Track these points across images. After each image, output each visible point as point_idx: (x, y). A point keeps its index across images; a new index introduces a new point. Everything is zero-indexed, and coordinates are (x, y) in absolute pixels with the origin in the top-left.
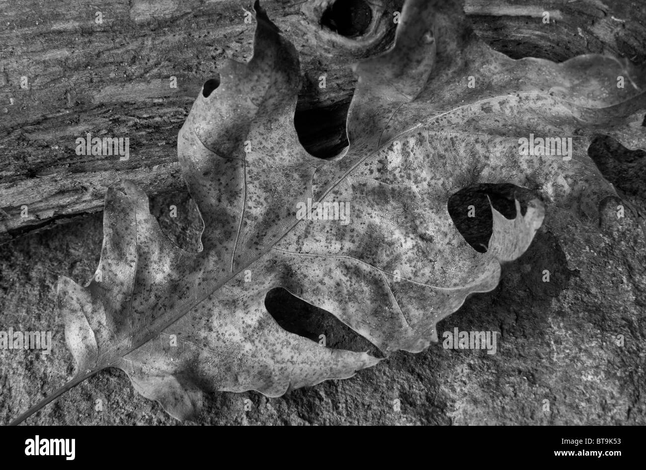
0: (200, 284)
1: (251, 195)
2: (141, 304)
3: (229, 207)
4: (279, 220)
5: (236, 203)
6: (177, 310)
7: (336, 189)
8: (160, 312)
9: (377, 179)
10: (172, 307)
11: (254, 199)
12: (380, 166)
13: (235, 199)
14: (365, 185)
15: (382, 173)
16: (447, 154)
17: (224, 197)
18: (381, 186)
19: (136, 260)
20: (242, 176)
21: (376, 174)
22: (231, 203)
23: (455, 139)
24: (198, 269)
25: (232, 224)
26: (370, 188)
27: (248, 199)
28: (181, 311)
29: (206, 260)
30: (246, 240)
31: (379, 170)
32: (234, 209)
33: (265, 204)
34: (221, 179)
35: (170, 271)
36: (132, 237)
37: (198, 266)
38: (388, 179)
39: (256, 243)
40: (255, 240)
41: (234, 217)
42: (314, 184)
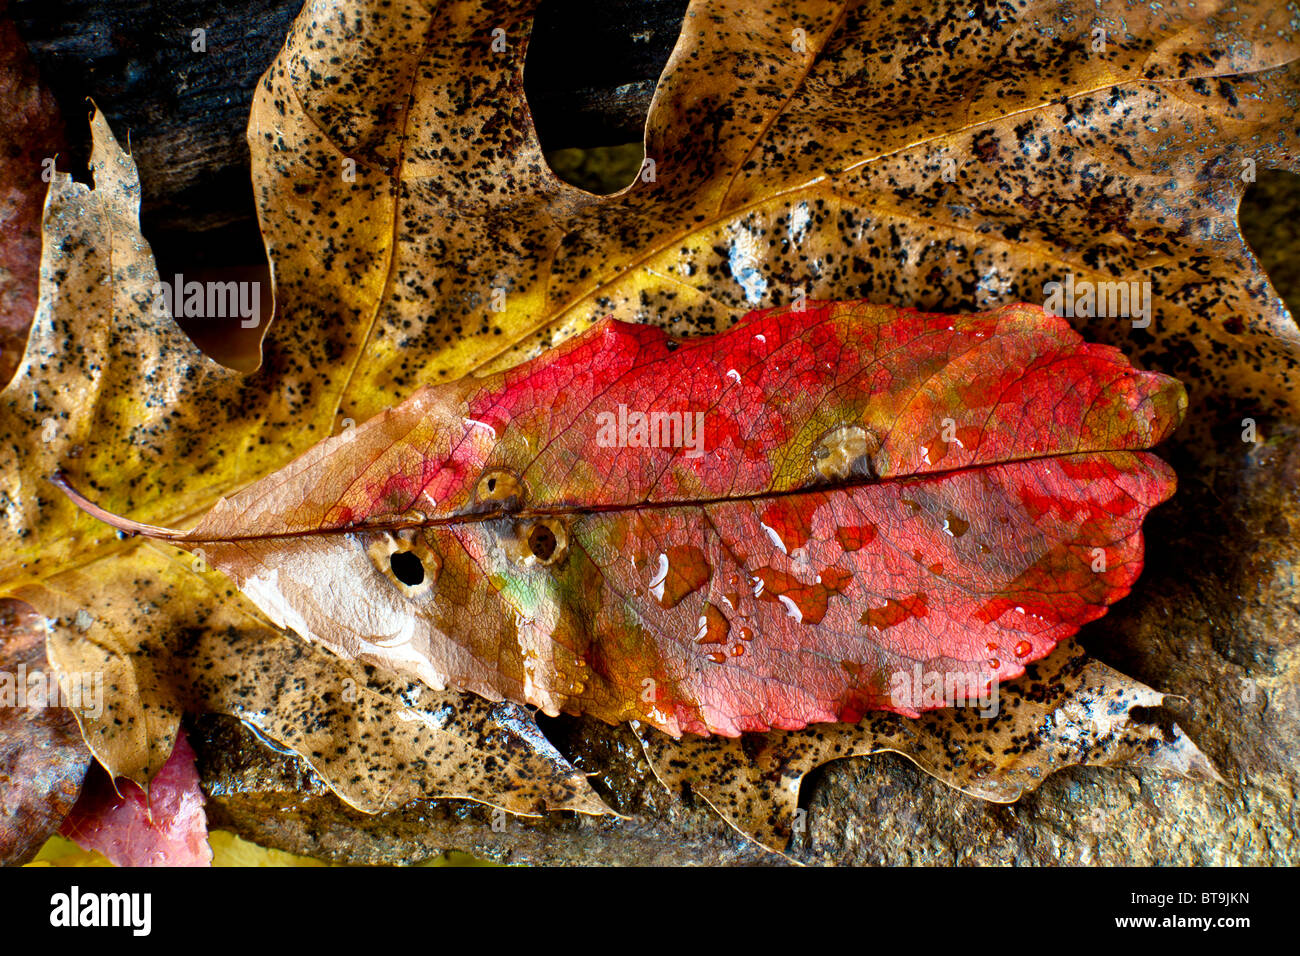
0: (251, 449)
1: (405, 268)
2: (107, 467)
3: (348, 287)
4: (461, 338)
5: (365, 280)
6: (189, 496)
7: (606, 294)
8: (150, 495)
9: (701, 288)
10: (178, 488)
11: (408, 279)
12: (717, 260)
13: (367, 269)
14: (671, 297)
15: (717, 278)
16: (873, 261)
17: (340, 261)
18: (706, 307)
19: (103, 365)
20: (389, 218)
21: (703, 278)
22: (355, 278)
23: (899, 231)
24: (251, 413)
25: (349, 326)
26: (682, 307)
27: (396, 275)
28: (198, 501)
29: (275, 395)
30: (375, 371)
31: (711, 270)
32: (360, 294)
33: (433, 295)
34: (339, 213)
35: (178, 405)
36: (101, 311)
37: (252, 407)
38: (729, 295)
39: (400, 381)
40: (398, 372)
41: (357, 312)
42: (555, 271)
